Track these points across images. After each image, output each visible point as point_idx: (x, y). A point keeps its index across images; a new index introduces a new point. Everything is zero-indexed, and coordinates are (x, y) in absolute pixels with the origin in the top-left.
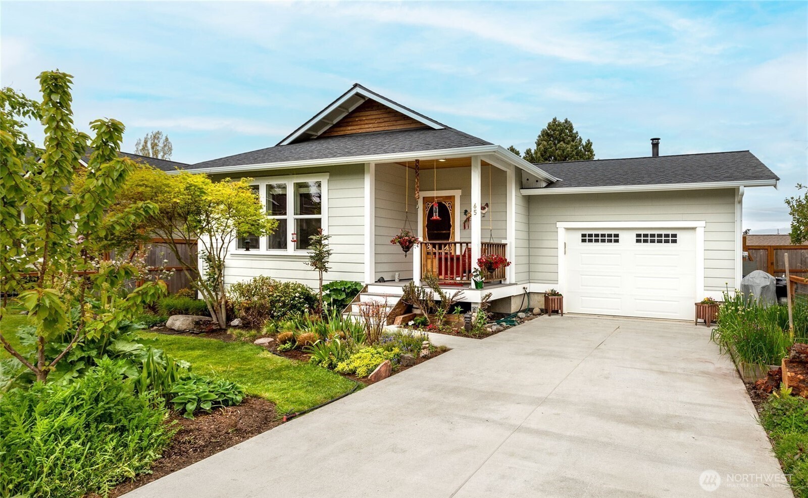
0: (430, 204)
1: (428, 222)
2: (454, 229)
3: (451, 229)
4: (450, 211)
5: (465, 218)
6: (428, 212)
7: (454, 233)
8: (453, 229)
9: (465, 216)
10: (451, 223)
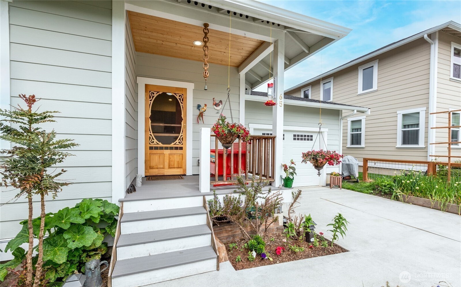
0: (155, 93)
1: (151, 113)
2: (186, 123)
3: (182, 123)
4: (181, 104)
5: (198, 112)
6: (152, 102)
7: (185, 127)
8: (184, 123)
9: (198, 110)
10: (182, 116)
